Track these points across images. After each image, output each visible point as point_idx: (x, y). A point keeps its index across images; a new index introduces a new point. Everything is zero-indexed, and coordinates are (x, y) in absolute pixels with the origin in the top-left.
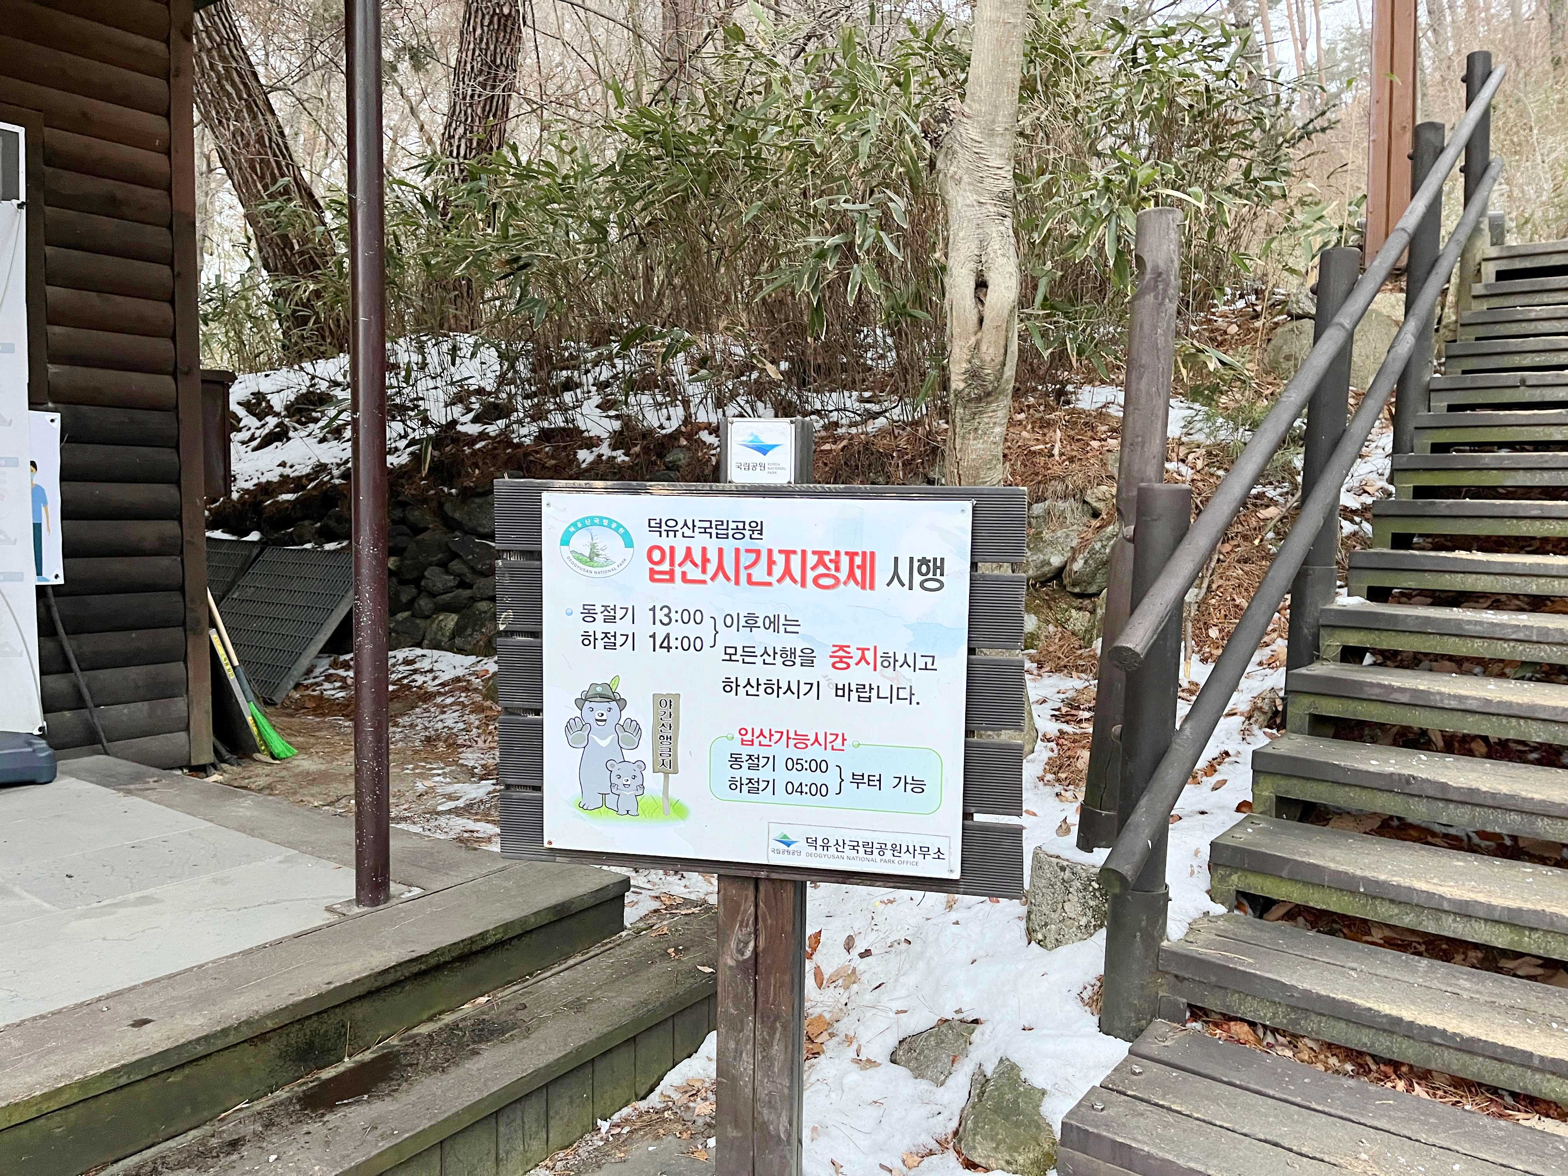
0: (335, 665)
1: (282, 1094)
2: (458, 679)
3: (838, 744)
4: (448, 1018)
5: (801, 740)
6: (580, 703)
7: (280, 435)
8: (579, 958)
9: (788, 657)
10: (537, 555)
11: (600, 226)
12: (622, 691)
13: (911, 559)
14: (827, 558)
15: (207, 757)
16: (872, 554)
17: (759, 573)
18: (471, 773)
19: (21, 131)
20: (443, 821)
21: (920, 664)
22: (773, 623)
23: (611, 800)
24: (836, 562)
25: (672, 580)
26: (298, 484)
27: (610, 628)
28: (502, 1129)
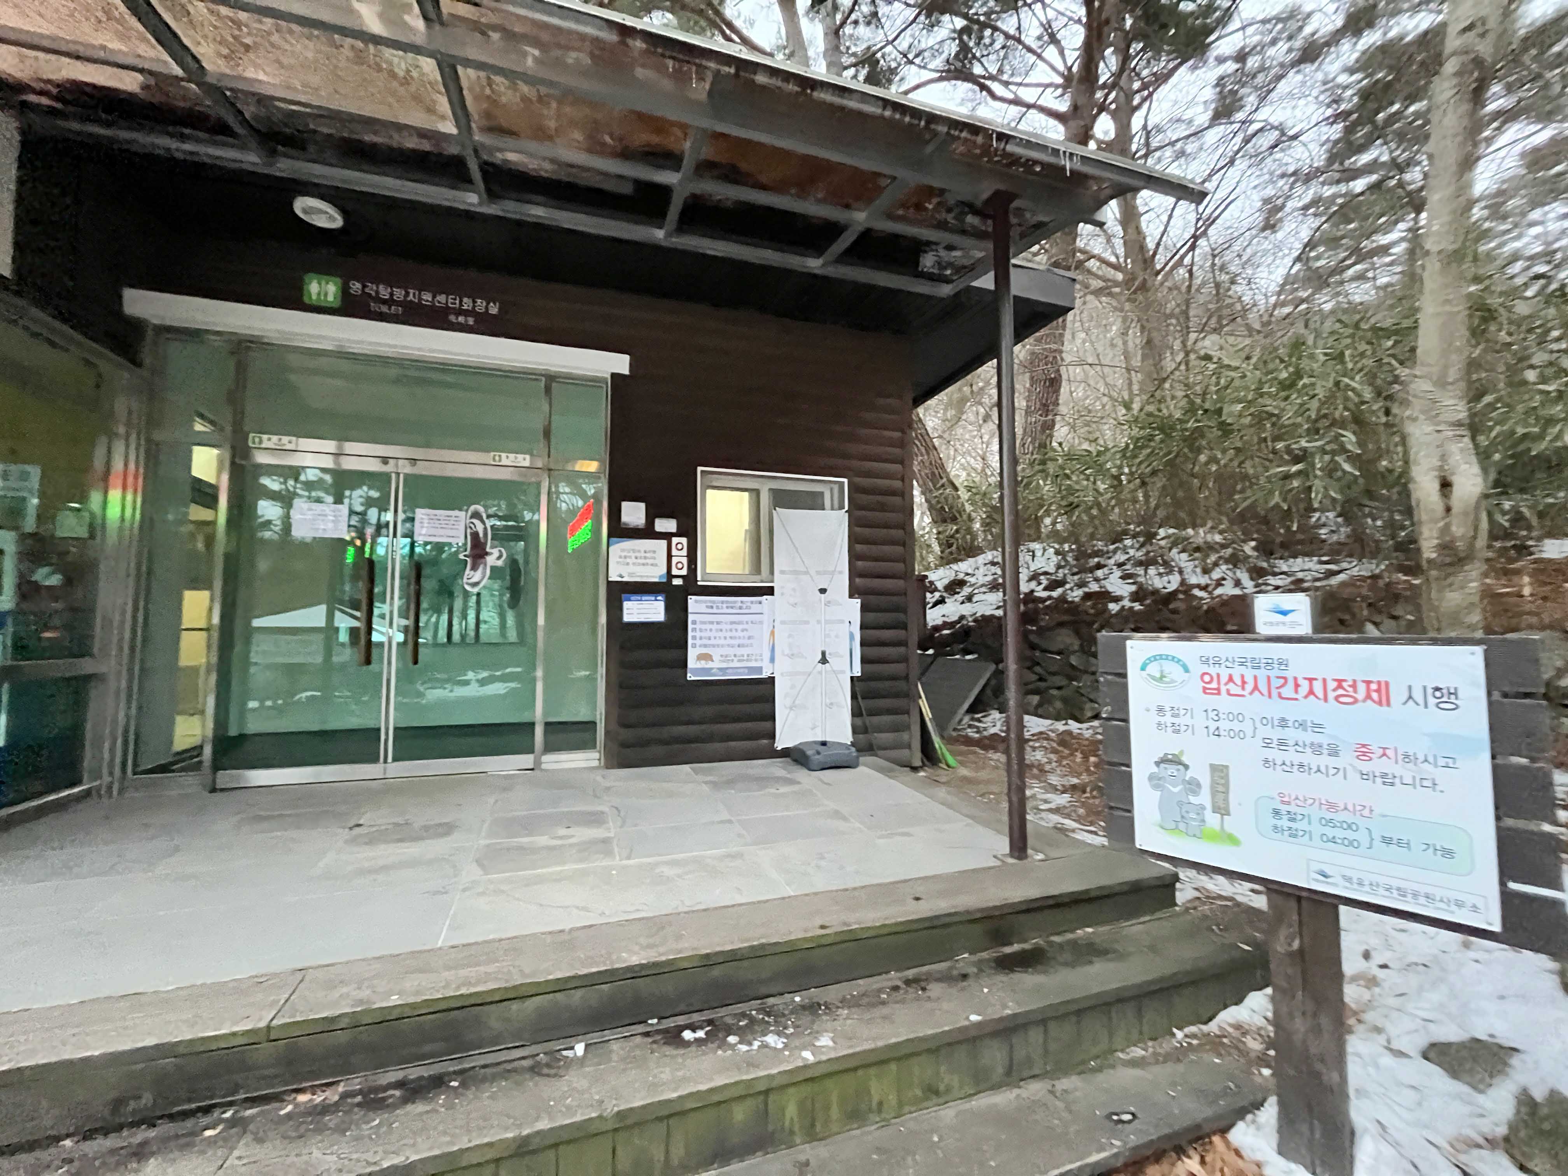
0: (973, 719)
1: (985, 955)
2: (1041, 733)
3: (1366, 812)
4: (1069, 936)
5: (1331, 806)
6: (1157, 764)
7: (941, 601)
8: (1147, 918)
9: (1317, 749)
10: (1124, 676)
11: (1117, 478)
12: (1184, 759)
13: (1425, 688)
14: (1345, 684)
15: (919, 764)
16: (1387, 684)
17: (1288, 691)
18: (1054, 789)
19: (845, 480)
20: (1044, 815)
21: (1442, 762)
22: (1302, 725)
23: (1182, 826)
24: (1354, 686)
25: (1219, 693)
26: (950, 625)
27: (1176, 720)
28: (1114, 1014)
